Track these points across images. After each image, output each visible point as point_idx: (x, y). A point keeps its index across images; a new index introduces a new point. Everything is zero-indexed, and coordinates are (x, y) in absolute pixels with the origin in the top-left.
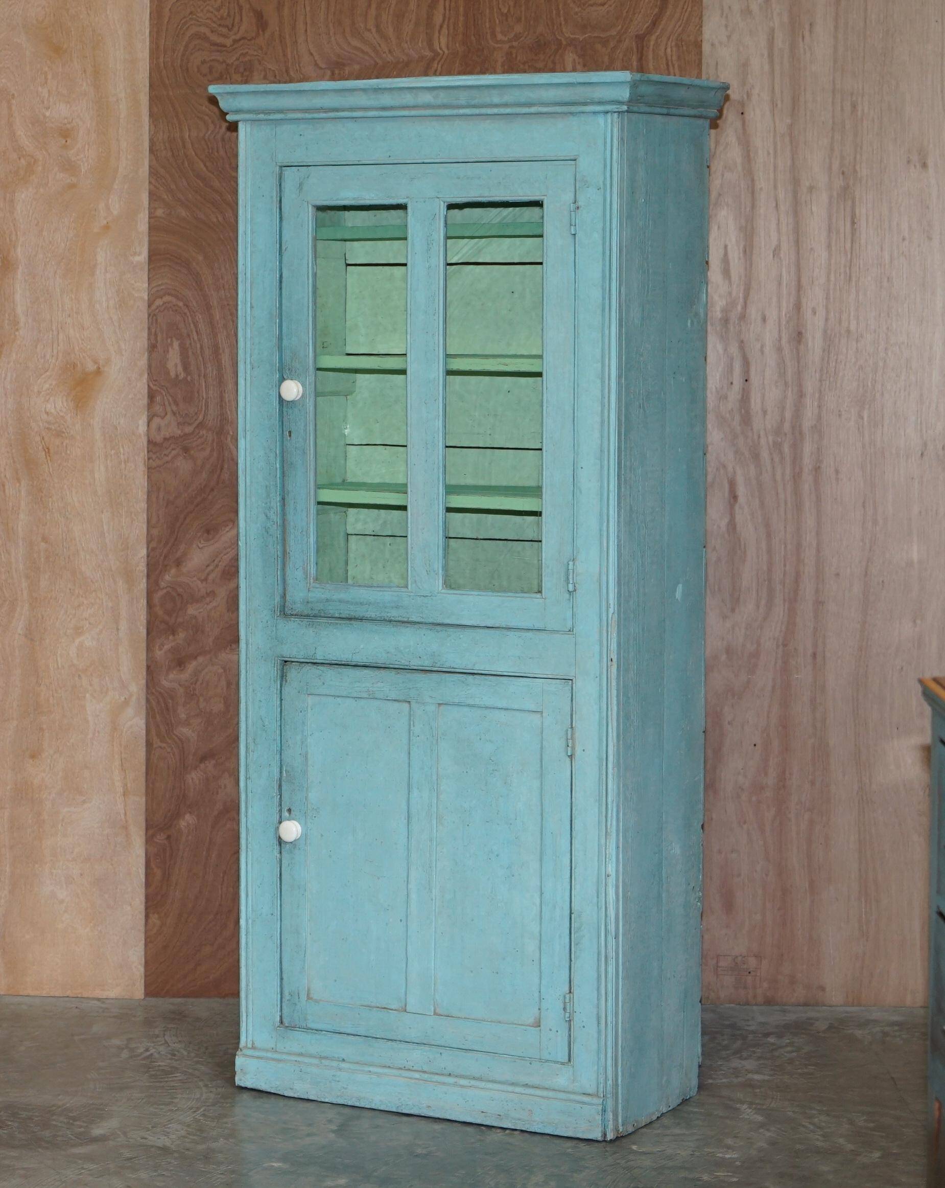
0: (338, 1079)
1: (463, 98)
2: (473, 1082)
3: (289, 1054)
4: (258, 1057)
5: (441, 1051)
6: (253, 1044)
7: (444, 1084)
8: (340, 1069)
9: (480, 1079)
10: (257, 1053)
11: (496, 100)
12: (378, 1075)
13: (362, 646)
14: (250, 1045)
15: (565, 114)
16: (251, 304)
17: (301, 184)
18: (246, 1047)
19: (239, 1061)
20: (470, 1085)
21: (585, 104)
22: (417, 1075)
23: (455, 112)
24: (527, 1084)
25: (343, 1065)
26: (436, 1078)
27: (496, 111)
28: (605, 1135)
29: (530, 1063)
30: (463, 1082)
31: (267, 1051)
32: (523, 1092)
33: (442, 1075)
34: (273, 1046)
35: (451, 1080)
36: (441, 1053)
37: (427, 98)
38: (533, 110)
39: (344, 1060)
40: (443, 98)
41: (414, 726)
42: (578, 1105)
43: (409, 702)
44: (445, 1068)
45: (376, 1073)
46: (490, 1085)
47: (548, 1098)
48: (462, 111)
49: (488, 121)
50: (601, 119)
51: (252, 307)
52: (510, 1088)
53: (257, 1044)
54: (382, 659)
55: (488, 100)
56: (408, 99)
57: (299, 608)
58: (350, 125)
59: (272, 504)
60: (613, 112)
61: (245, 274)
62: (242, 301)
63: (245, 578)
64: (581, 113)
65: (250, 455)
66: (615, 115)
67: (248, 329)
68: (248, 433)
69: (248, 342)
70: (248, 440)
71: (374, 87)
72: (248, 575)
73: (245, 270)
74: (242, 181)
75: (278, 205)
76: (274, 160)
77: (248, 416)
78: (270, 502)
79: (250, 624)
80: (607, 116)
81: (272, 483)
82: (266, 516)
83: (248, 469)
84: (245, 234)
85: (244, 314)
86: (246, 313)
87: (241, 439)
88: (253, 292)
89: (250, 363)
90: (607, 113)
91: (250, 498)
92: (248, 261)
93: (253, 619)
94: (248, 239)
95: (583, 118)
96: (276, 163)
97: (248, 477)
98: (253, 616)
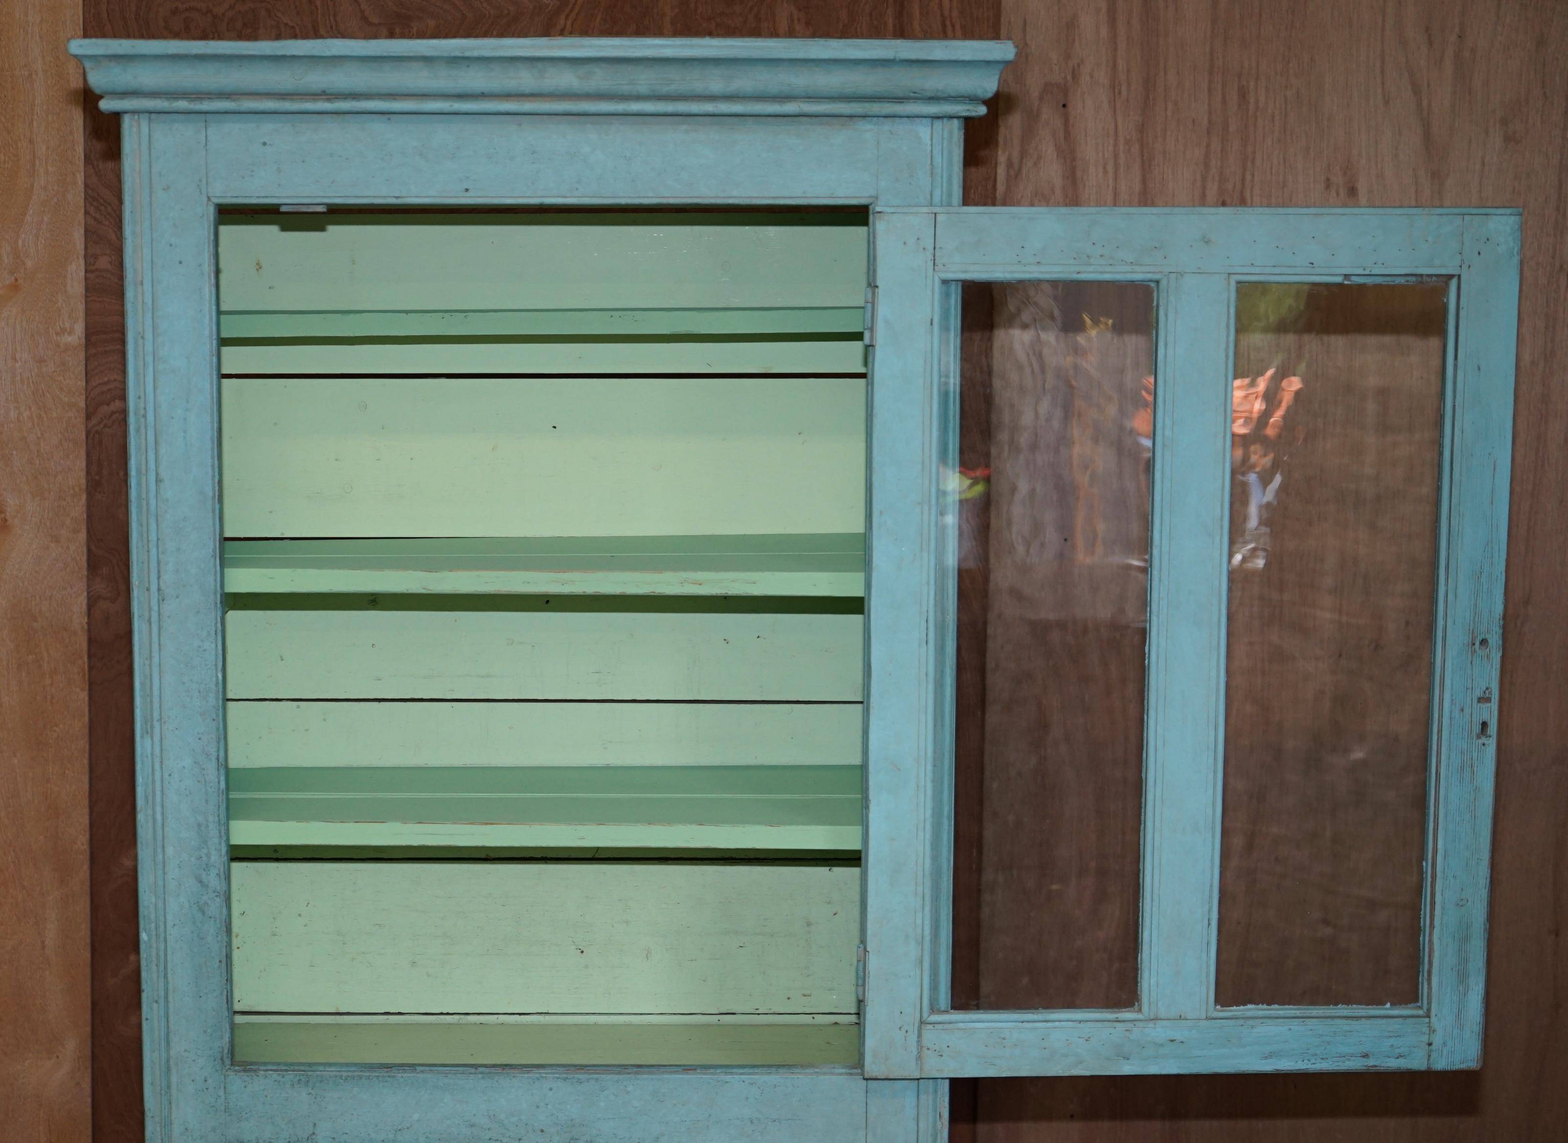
1: (644, 80)
11: (716, 86)
15: (851, 116)
16: (157, 474)
21: (900, 99)
23: (621, 107)
27: (709, 107)
37: (566, 79)
38: (790, 108)
40: (600, 80)
48: (635, 107)
49: (684, 127)
50: (923, 130)
51: (158, 481)
55: (699, 86)
56: (525, 80)
58: (379, 126)
59: (213, 858)
60: (951, 117)
61: (145, 416)
62: (139, 471)
63: (157, 1002)
64: (886, 117)
65: (161, 768)
66: (956, 122)
67: (153, 526)
68: (157, 725)
69: (153, 551)
70: (157, 739)
71: (453, 54)
72: (162, 993)
73: (145, 409)
74: (134, 233)
75: (213, 281)
76: (204, 191)
77: (156, 692)
78: (208, 855)
79: (169, 1087)
80: (938, 124)
81: (211, 819)
82: (201, 882)
83: (158, 793)
84: (143, 338)
85: (144, 496)
86: (147, 492)
87: (142, 737)
88: (162, 450)
89: (159, 590)
90: (938, 118)
91: (163, 847)
92: (150, 388)
93: (174, 1079)
94: (149, 348)
95: (887, 126)
96: (209, 198)
97: (158, 809)
98: (174, 1071)
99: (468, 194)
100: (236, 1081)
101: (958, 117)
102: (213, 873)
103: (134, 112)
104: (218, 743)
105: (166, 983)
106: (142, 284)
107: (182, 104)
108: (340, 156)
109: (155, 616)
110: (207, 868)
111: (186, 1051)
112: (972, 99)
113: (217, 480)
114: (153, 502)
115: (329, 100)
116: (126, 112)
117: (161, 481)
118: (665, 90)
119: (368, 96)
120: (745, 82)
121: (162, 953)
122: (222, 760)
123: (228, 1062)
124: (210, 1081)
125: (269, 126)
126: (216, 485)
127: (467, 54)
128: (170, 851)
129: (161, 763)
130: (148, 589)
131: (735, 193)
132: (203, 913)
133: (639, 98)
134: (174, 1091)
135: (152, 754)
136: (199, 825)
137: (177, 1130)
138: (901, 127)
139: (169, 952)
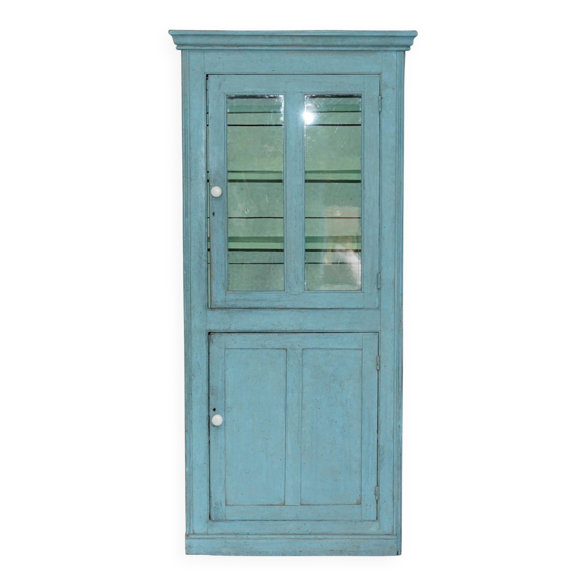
0: (247, 544)
1: (321, 41)
2: (325, 536)
3: (217, 534)
4: (199, 539)
5: (305, 523)
6: (194, 531)
7: (309, 539)
8: (248, 539)
9: (327, 534)
10: (198, 537)
11: (339, 43)
12: (271, 539)
13: (258, 322)
14: (192, 532)
15: (375, 51)
16: (190, 146)
17: (220, 84)
18: (190, 534)
19: (187, 542)
20: (324, 537)
21: (388, 46)
22: (293, 537)
23: (314, 48)
24: (353, 533)
25: (249, 537)
26: (304, 537)
27: (338, 48)
28: (398, 553)
29: (356, 523)
30: (320, 537)
31: (203, 534)
32: (354, 537)
33: (306, 534)
34: (206, 531)
35: (313, 537)
36: (305, 524)
37: (300, 41)
38: (359, 49)
39: (248, 534)
40: (309, 41)
41: (289, 361)
42: (385, 541)
43: (286, 349)
44: (307, 531)
45: (269, 539)
46: (335, 537)
47: (368, 539)
48: (318, 48)
49: (331, 54)
50: (394, 54)
51: (190, 148)
52: (346, 537)
53: (196, 531)
54: (270, 328)
55: (335, 43)
56: (289, 41)
57: (219, 304)
58: (250, 53)
59: (204, 251)
60: (402, 51)
61: (187, 131)
62: (185, 145)
63: (188, 290)
64: (384, 51)
65: (190, 226)
66: (403, 52)
67: (189, 160)
68: (189, 214)
69: (189, 167)
70: (189, 218)
71: (270, 35)
72: (189, 288)
73: (187, 129)
74: (185, 82)
75: (205, 95)
76: (203, 71)
77: (189, 206)
78: (202, 250)
79: (191, 314)
80: (398, 53)
81: (203, 240)
82: (200, 257)
83: (189, 233)
84: (187, 110)
85: (186, 152)
86: (187, 151)
87: (185, 218)
88: (191, 140)
89: (190, 178)
90: (398, 51)
91: (190, 248)
92: (188, 124)
93: (192, 312)
94: (188, 112)
95: (384, 53)
96: (205, 73)
97: (189, 237)
98: (192, 310)
99: (274, 71)
100: (209, 313)
101: (403, 51)
102: (204, 255)
103: (184, 50)
104: (206, 219)
105: (191, 285)
106: (187, 95)
107: (198, 48)
108: (240, 62)
109: (189, 184)
110: (202, 254)
111: (195, 304)
112: (407, 46)
113: (206, 148)
114: (189, 154)
115: (237, 47)
116: (183, 50)
117: (191, 148)
118: (326, 44)
119: (247, 46)
120: (347, 42)
121: (190, 277)
122: (206, 224)
123: (207, 307)
124: (202, 313)
125: (221, 54)
126: (206, 149)
127: (274, 34)
128: (192, 249)
129: (190, 225)
130: (187, 177)
131: (344, 71)
132: (201, 266)
133: (319, 46)
134: (192, 316)
135: (188, 222)
136: (200, 242)
137: (193, 326)
138: (388, 54)
139: (191, 277)
